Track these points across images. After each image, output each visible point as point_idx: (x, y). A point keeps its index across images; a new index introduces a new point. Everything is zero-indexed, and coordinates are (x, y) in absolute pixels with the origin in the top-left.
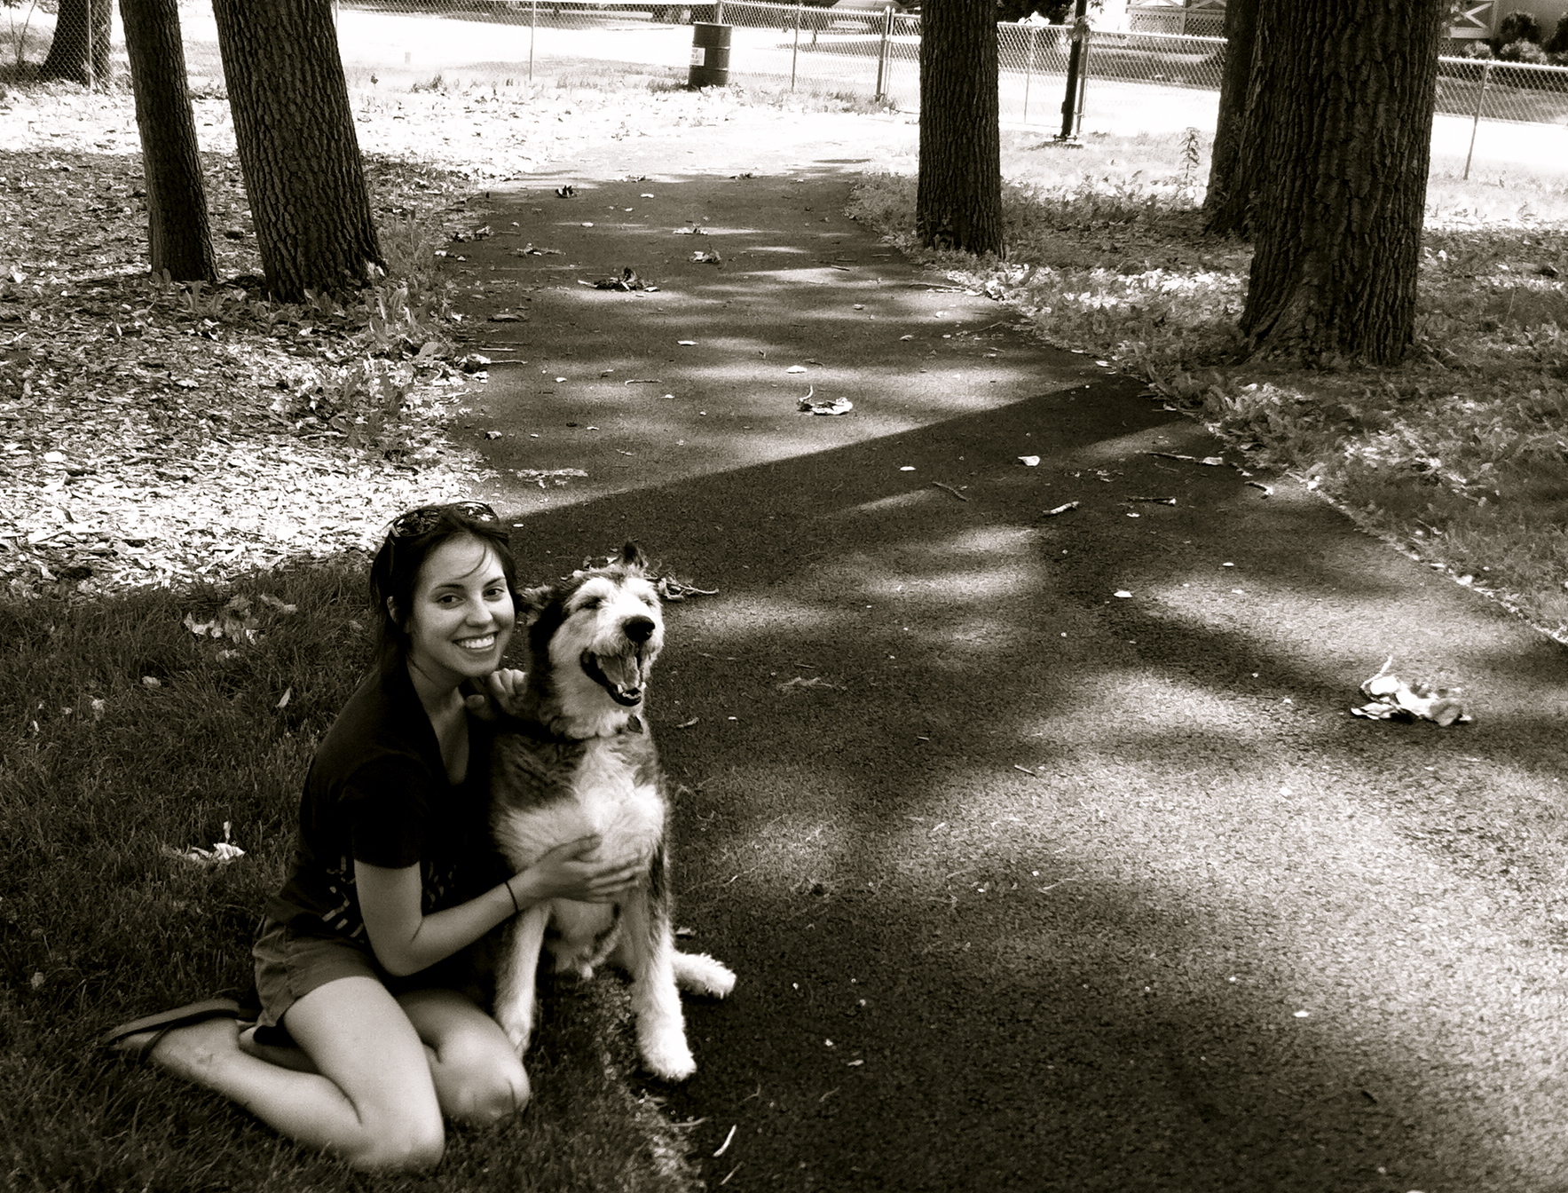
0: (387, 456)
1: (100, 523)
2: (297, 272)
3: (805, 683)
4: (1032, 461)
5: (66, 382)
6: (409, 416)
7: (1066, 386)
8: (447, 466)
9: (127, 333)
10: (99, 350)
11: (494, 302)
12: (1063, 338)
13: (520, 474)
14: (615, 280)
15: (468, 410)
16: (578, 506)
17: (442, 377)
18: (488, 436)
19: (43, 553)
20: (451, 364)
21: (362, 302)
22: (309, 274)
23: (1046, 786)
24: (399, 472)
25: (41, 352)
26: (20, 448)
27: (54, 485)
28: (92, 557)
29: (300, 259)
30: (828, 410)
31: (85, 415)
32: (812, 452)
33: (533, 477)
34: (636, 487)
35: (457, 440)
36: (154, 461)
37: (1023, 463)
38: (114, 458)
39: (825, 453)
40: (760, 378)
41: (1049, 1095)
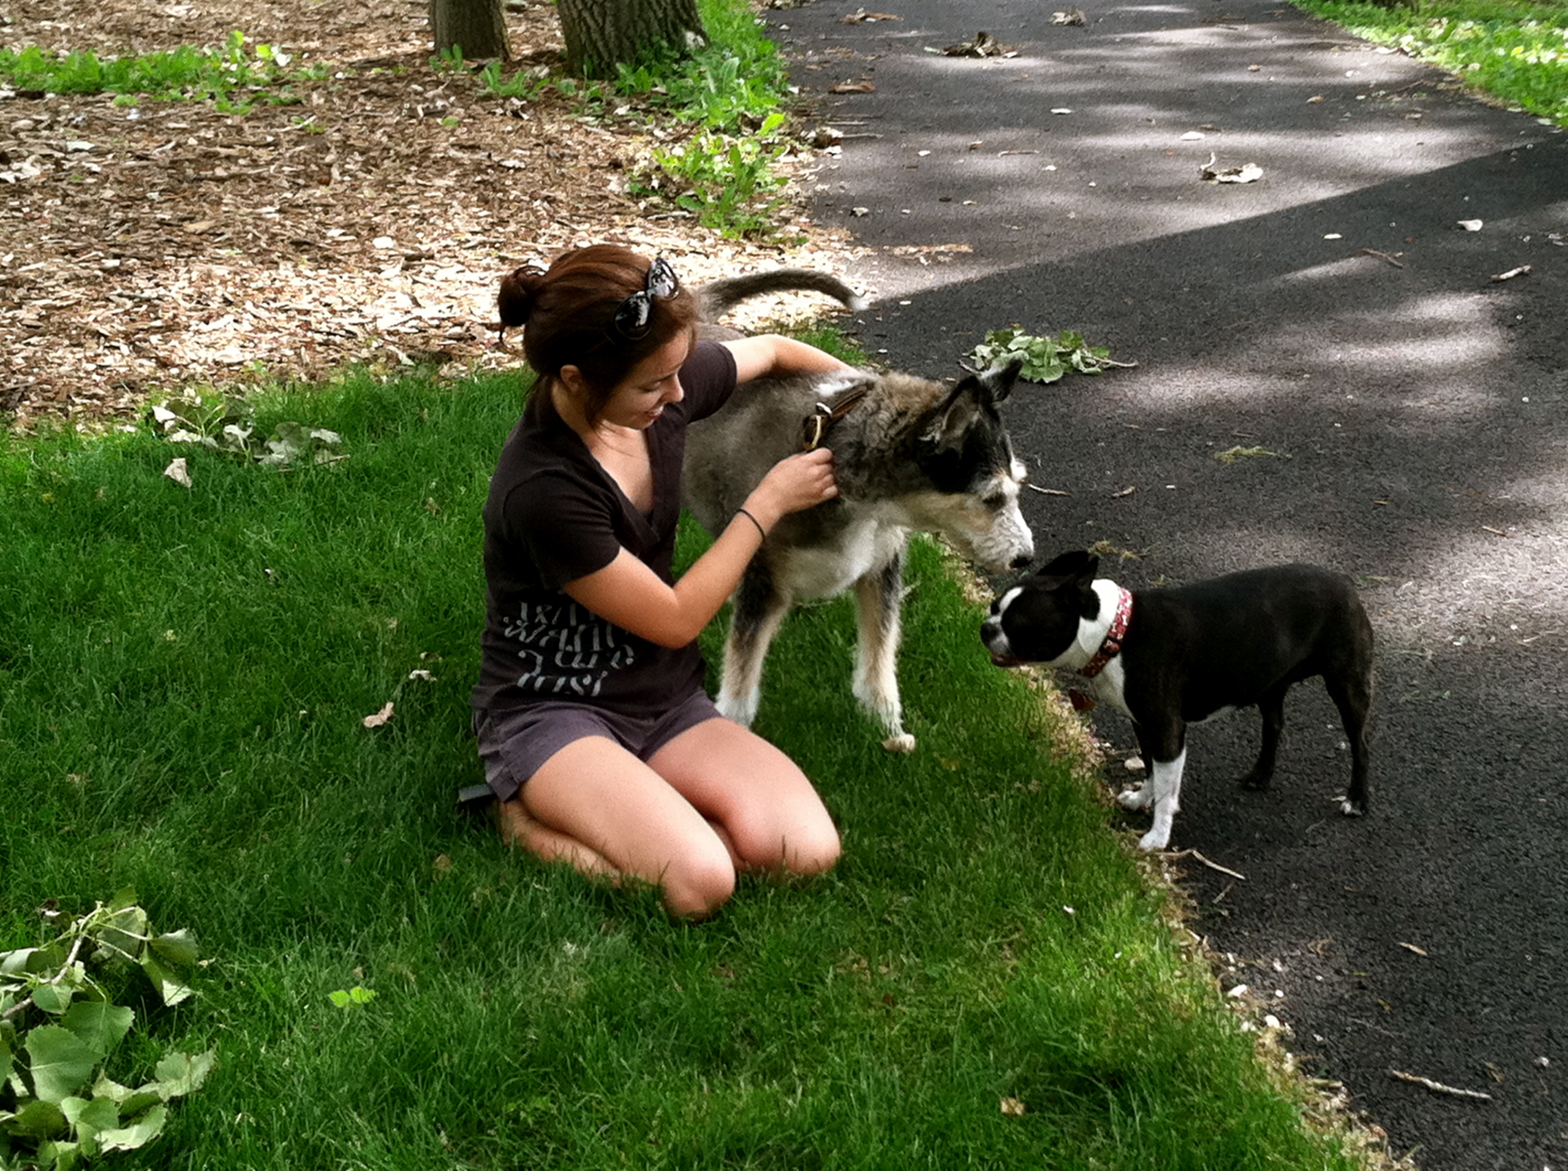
0: (746, 236)
1: (451, 307)
2: (606, 45)
3: (1245, 452)
4: (1474, 225)
5: (376, 166)
6: (760, 194)
7: (1505, 147)
8: (815, 244)
9: (429, 113)
10: (402, 132)
11: (832, 73)
12: (1496, 97)
13: (897, 251)
14: (968, 45)
15: (826, 187)
16: (968, 283)
17: (790, 153)
18: (853, 213)
19: (395, 339)
20: (797, 139)
21: (683, 77)
22: (620, 46)
23: (1519, 546)
24: (762, 252)
25: (337, 136)
26: (344, 234)
27: (391, 271)
28: (448, 342)
29: (609, 29)
30: (1234, 178)
31: (407, 199)
32: (1222, 222)
33: (913, 254)
34: (1029, 261)
35: (820, 218)
36: (492, 245)
37: (1463, 228)
38: (449, 242)
39: (1237, 223)
40: (1151, 146)
41: (1544, 825)
